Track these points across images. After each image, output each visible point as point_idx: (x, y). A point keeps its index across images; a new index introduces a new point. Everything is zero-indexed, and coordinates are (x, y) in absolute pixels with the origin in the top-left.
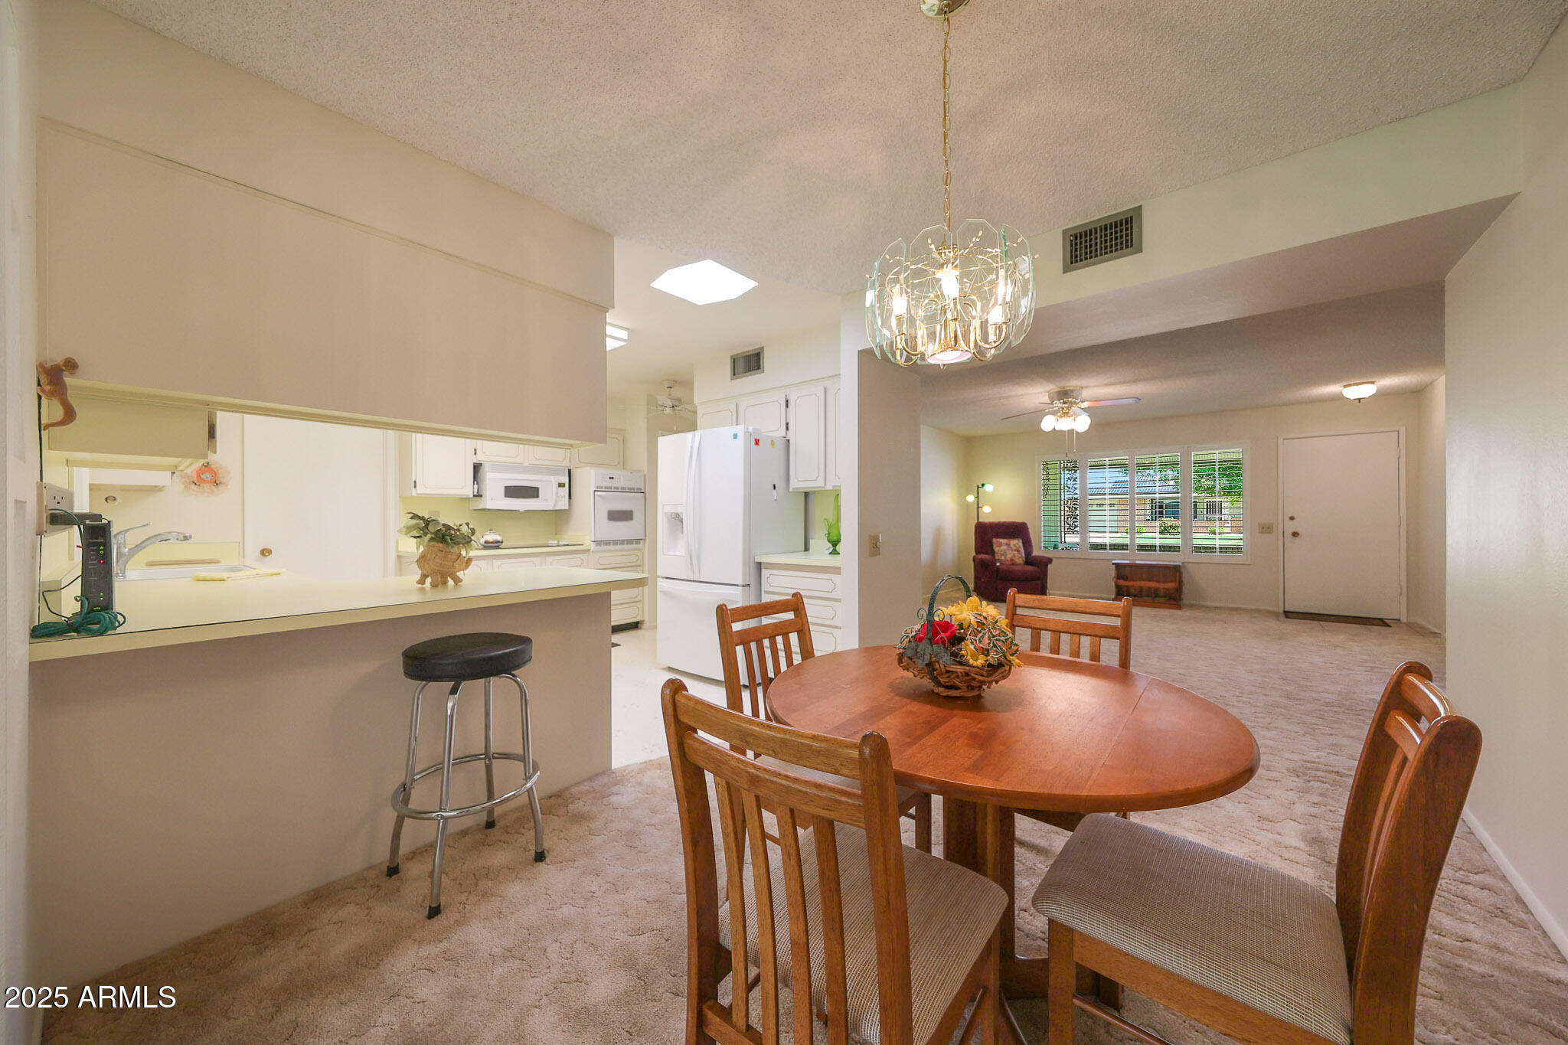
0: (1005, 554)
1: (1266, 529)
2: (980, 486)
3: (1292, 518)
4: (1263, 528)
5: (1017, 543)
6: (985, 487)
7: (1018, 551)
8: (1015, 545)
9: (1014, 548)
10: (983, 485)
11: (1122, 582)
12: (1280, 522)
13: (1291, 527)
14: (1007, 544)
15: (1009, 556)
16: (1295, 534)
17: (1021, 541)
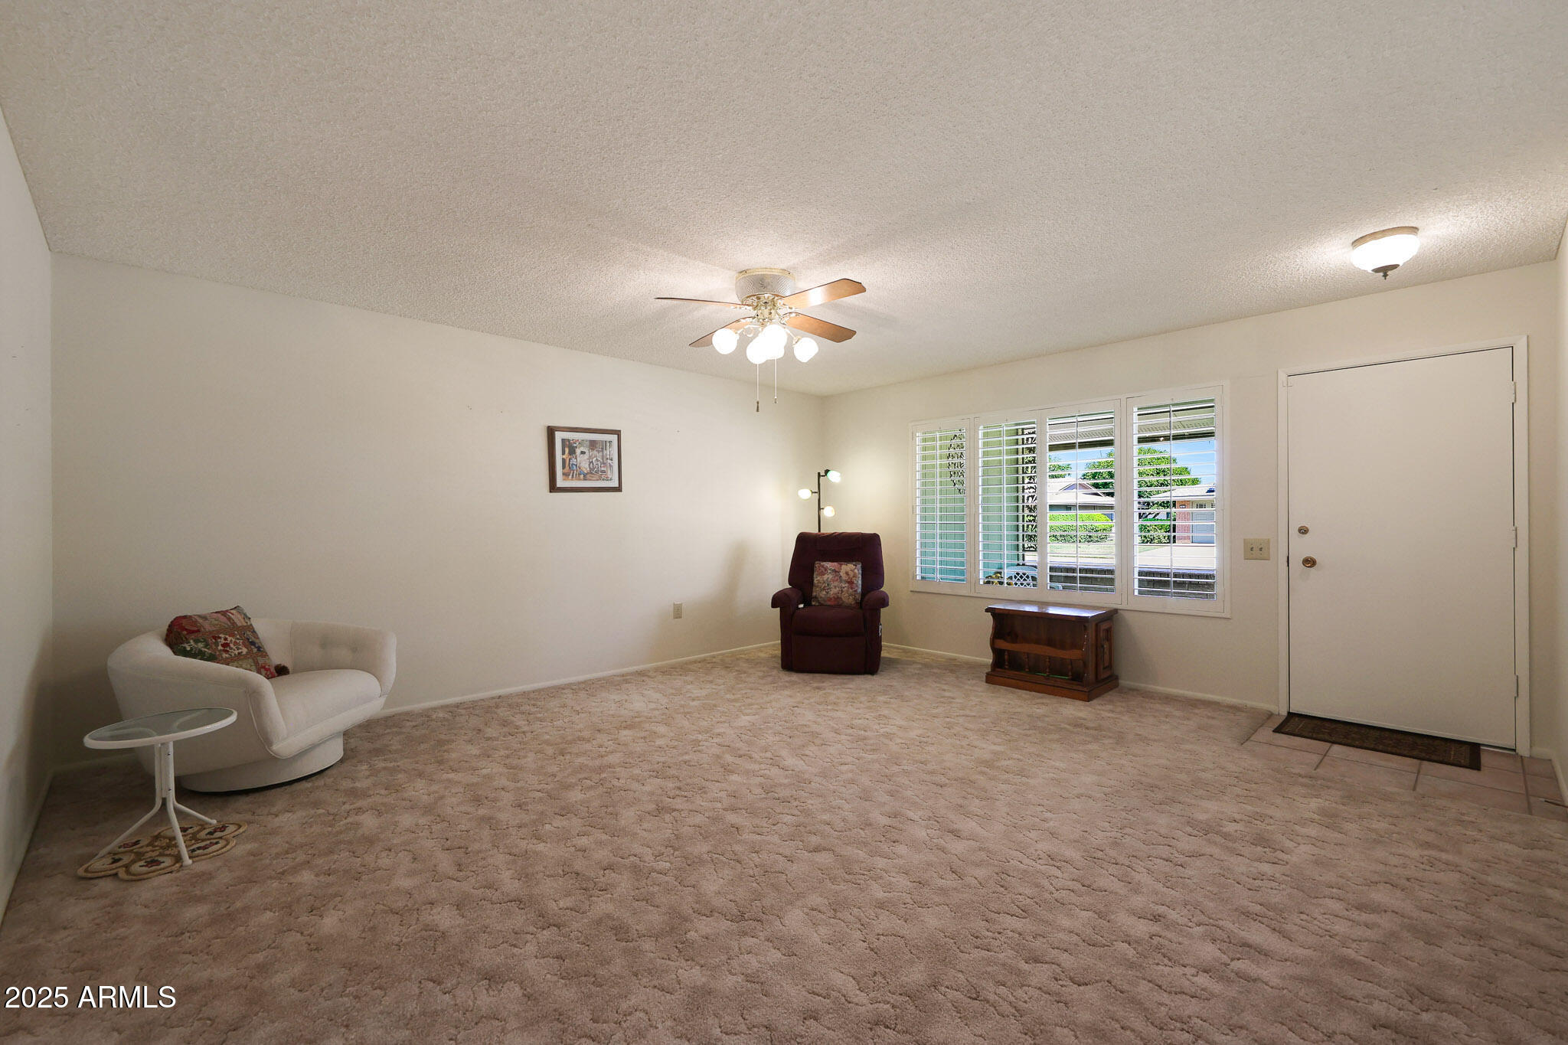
0: (827, 589)
1: (1256, 551)
2: (823, 473)
3: (1303, 531)
4: (1252, 549)
5: (852, 570)
6: (829, 474)
7: (851, 583)
8: (847, 573)
9: (844, 577)
10: (827, 471)
11: (1002, 644)
12: (1283, 537)
13: (1302, 548)
14: (835, 571)
15: (833, 591)
16: (1310, 562)
17: (859, 566)
